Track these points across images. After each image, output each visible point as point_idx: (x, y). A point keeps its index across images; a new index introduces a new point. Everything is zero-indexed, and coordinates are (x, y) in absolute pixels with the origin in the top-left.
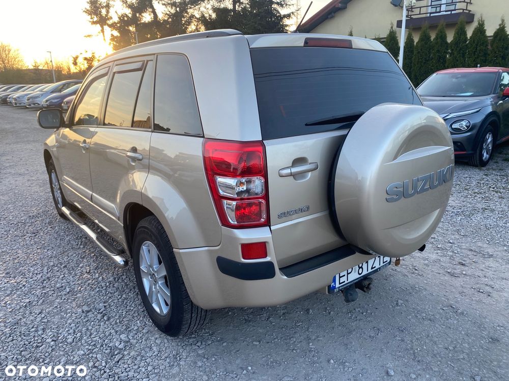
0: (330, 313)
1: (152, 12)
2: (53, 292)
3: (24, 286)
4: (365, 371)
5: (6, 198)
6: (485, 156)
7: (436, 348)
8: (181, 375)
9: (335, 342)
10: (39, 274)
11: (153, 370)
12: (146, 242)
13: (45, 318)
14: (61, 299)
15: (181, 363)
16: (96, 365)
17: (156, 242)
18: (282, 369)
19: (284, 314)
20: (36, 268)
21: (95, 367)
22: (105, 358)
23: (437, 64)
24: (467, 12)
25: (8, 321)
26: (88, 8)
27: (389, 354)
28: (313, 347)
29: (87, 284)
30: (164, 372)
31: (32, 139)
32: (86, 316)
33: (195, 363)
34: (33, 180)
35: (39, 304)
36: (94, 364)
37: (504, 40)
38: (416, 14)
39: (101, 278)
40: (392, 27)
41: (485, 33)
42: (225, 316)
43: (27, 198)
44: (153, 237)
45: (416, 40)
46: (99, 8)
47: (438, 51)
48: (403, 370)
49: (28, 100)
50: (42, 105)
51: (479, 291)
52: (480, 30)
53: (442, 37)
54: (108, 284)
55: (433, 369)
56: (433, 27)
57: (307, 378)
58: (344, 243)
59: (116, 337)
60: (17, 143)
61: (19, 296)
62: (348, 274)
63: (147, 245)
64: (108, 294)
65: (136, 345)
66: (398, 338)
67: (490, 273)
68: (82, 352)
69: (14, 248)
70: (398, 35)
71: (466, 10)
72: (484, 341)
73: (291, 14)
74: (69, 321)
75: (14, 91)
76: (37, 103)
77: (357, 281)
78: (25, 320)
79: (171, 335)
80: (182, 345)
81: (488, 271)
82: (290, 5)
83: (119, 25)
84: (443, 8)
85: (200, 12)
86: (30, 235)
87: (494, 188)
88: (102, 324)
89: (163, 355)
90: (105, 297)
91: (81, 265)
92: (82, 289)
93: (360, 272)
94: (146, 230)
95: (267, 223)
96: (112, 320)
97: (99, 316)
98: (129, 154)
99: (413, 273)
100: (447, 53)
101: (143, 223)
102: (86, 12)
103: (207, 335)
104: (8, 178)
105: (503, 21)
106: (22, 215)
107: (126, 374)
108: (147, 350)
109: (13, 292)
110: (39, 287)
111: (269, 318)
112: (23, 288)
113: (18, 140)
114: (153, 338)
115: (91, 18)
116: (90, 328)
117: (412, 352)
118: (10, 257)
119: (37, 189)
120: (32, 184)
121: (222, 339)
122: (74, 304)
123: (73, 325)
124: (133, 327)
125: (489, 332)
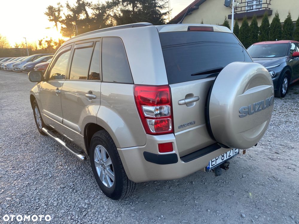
0: (204, 183)
1: (85, 13)
2: (42, 177)
3: (24, 174)
4: (228, 215)
5: (7, 124)
6: (284, 91)
7: (267, 201)
8: (123, 221)
9: (210, 200)
10: (32, 167)
11: (106, 219)
12: (99, 145)
13: (39, 192)
14: (47, 181)
15: (122, 215)
16: (73, 218)
17: (105, 145)
18: (181, 216)
19: (178, 185)
20: (30, 164)
21: (72, 219)
22: (77, 214)
23: (253, 39)
24: (268, 9)
25: (18, 195)
26: (48, 12)
27: (241, 205)
28: (197, 203)
29: (61, 172)
30: (113, 220)
31: (18, 89)
32: (63, 190)
33: (130, 214)
34: (22, 113)
35: (34, 184)
36: (71, 217)
37: (290, 25)
38: (239, 11)
39: (69, 168)
40: (226, 19)
41: (279, 21)
42: (144, 187)
43: (20, 123)
44: (103, 143)
45: (240, 26)
46: (53, 11)
47: (253, 32)
48: (250, 214)
49: (13, 66)
50: (22, 69)
51: (288, 168)
52: (277, 19)
53: (255, 24)
54: (73, 172)
55: (267, 212)
56: (249, 18)
57: (196, 221)
58: (214, 142)
59: (82, 201)
60: (9, 92)
61: (22, 180)
62: (216, 160)
63: (99, 147)
64: (74, 177)
65: (95, 206)
66: (245, 196)
67: (293, 158)
68: (63, 211)
69: (15, 153)
70: (229, 23)
71: (268, 8)
72: (294, 196)
73: (167, 13)
74: (53, 194)
75: (5, 61)
76: (19, 68)
77: (221, 164)
78: (27, 194)
79: (114, 199)
80: (121, 205)
81: (292, 156)
82: (166, 8)
83: (66, 21)
84: (254, 7)
85: (113, 13)
86: (24, 145)
87: (290, 109)
88: (73, 194)
89: (111, 211)
90: (73, 179)
91: (56, 161)
92: (59, 175)
93: (223, 159)
94: (99, 139)
95: (173, 132)
96: (78, 192)
97: (71, 190)
98: (87, 95)
99: (250, 159)
100: (258, 33)
101: (97, 135)
102: (46, 14)
103: (135, 198)
104: (6, 112)
105: (289, 14)
106: (18, 133)
107: (91, 222)
108: (101, 208)
109: (18, 178)
110: (33, 175)
111: (170, 187)
112: (24, 176)
113: (10, 90)
114: (104, 201)
115: (50, 18)
116: (66, 197)
117: (254, 203)
118: (13, 158)
119: (24, 118)
120: (21, 115)
121: (144, 200)
122: (55, 184)
123: (56, 196)
124: (91, 195)
125: (297, 191)
